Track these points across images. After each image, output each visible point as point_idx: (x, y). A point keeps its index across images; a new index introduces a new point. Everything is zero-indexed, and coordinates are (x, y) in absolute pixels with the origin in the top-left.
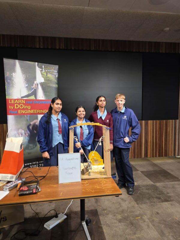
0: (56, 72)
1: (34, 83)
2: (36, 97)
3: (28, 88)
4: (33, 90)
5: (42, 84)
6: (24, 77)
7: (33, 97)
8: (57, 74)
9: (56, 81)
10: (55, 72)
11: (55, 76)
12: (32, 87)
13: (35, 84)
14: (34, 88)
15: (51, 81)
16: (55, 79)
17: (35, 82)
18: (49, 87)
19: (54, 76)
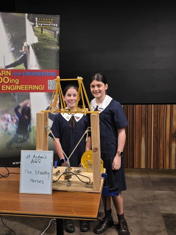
0: (57, 25)
1: (23, 45)
2: (26, 66)
3: (15, 53)
4: (22, 55)
5: (35, 46)
6: (9, 37)
7: (21, 67)
8: (59, 29)
9: (56, 40)
10: (55, 26)
11: (55, 32)
12: (20, 51)
13: (25, 47)
14: (23, 52)
15: (48, 40)
16: (55, 37)
17: (25, 44)
18: (46, 50)
19: (53, 33)
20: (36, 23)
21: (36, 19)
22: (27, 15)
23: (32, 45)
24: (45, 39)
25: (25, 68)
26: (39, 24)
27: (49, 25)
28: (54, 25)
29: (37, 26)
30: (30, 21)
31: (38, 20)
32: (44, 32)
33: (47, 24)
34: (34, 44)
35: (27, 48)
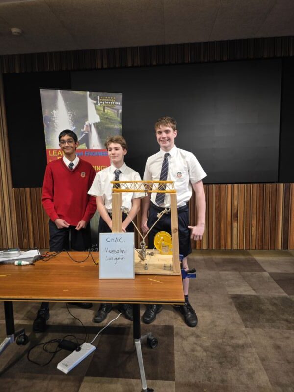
1: (85, 123)
2: (88, 145)
4: (84, 135)
5: (97, 125)
7: (83, 147)
8: (121, 107)
9: (119, 119)
10: (118, 105)
11: (118, 111)
12: (82, 130)
13: (87, 126)
14: (84, 132)
15: (110, 119)
16: (118, 116)
17: (87, 123)
18: (109, 129)
19: (116, 111)
20: (98, 102)
21: (98, 97)
22: (88, 93)
23: (94, 124)
24: (107, 118)
25: (86, 148)
26: (101, 102)
27: (112, 103)
28: (117, 103)
29: (99, 105)
30: (91, 99)
31: (100, 98)
32: (106, 111)
33: (109, 103)
34: (96, 123)
35: (89, 128)
